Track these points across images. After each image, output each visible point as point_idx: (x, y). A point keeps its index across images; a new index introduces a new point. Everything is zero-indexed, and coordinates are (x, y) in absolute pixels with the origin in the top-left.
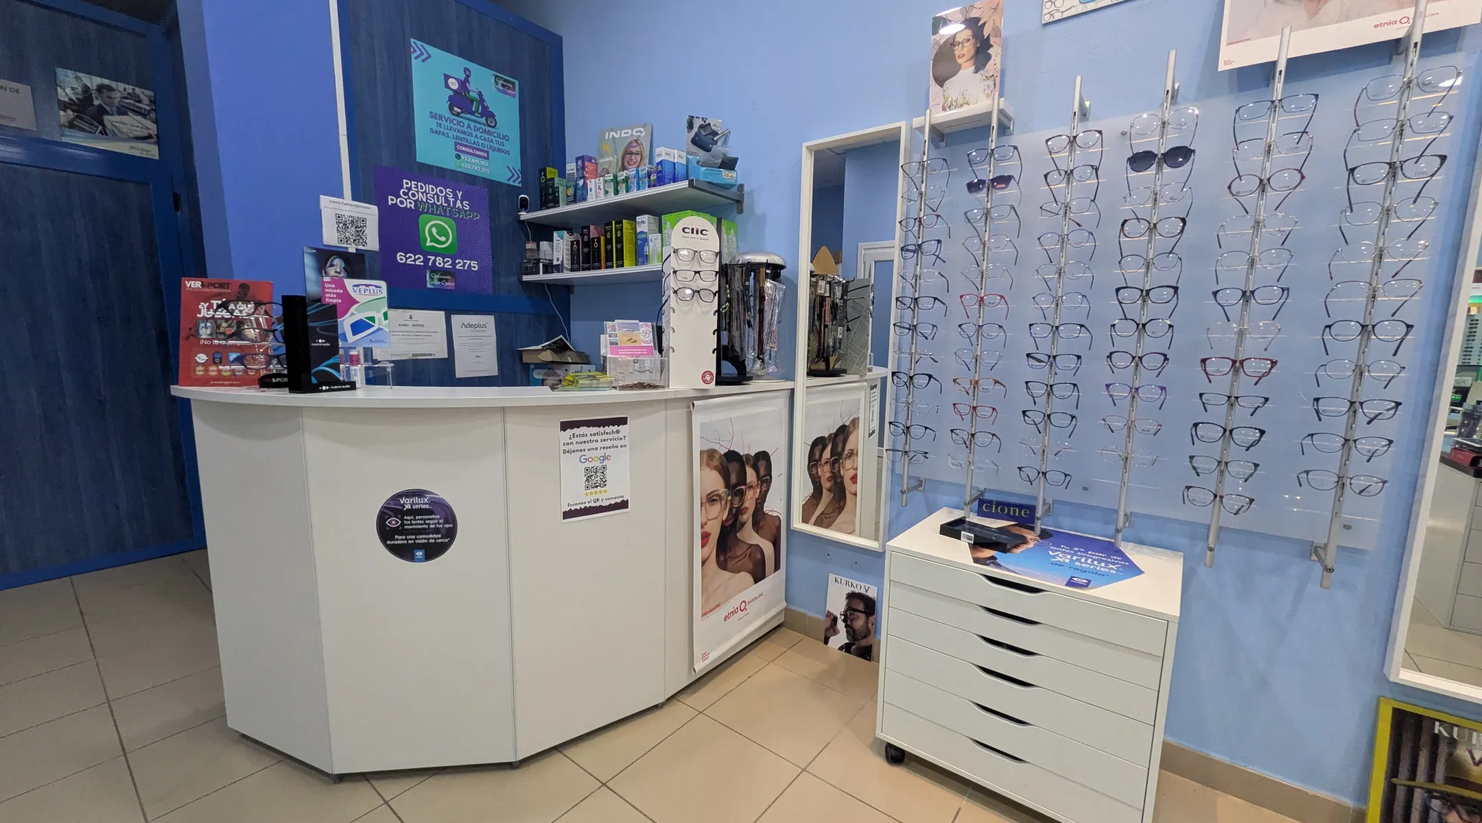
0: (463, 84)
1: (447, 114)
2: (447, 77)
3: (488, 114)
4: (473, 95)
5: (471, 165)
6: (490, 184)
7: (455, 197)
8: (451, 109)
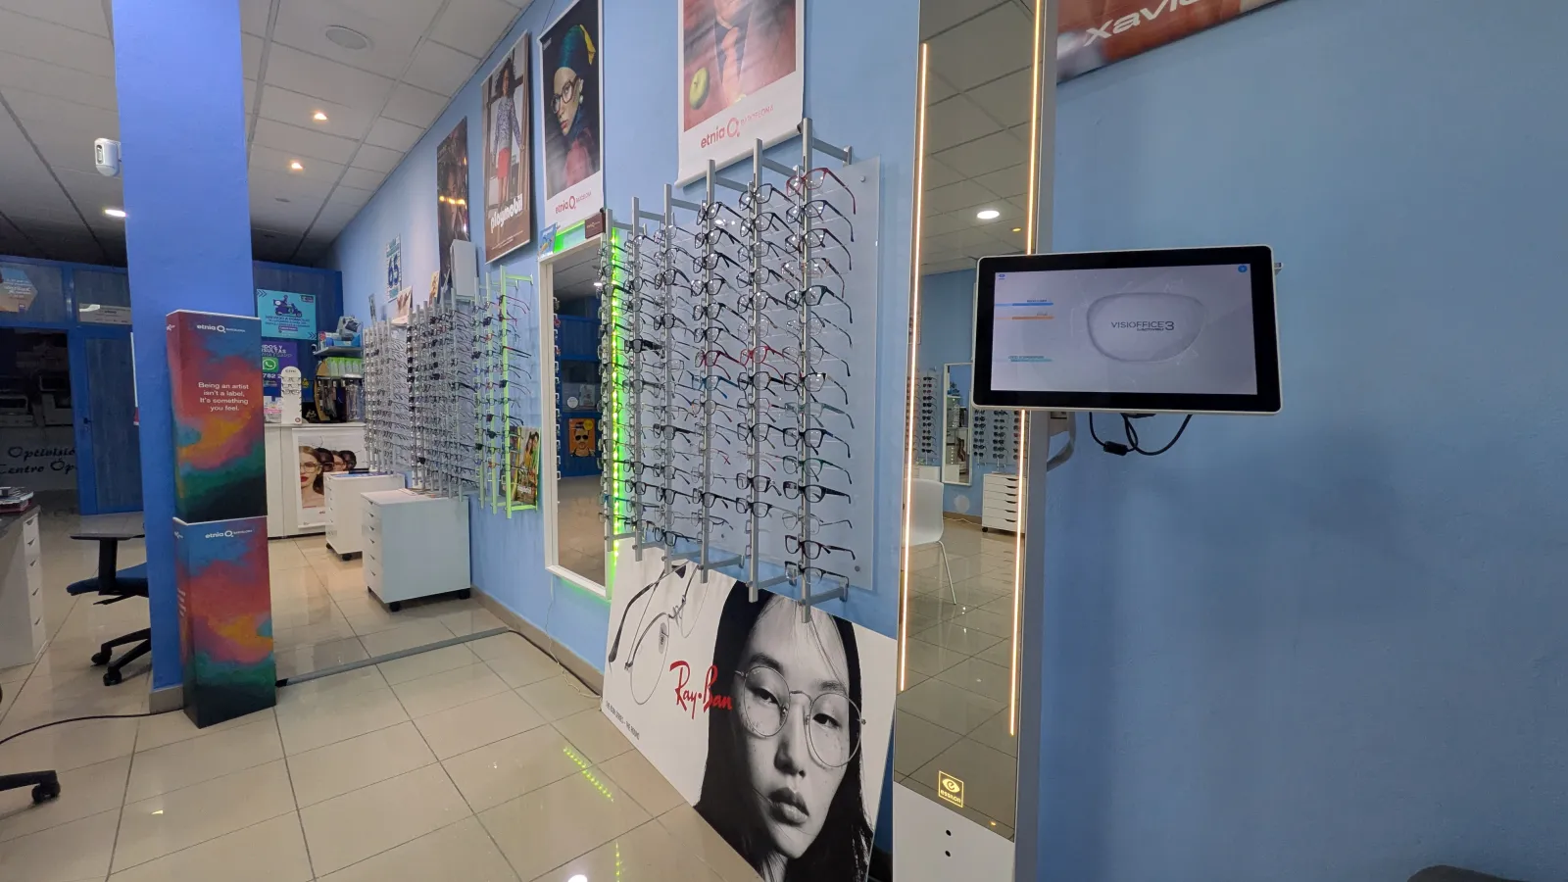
0: (283, 302)
1: (275, 315)
2: (275, 301)
3: (297, 312)
4: (289, 305)
5: (287, 334)
6: (299, 342)
7: (278, 348)
8: (277, 313)
